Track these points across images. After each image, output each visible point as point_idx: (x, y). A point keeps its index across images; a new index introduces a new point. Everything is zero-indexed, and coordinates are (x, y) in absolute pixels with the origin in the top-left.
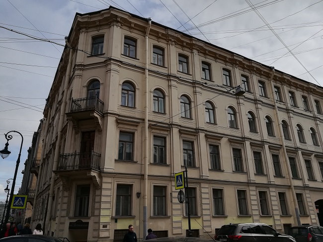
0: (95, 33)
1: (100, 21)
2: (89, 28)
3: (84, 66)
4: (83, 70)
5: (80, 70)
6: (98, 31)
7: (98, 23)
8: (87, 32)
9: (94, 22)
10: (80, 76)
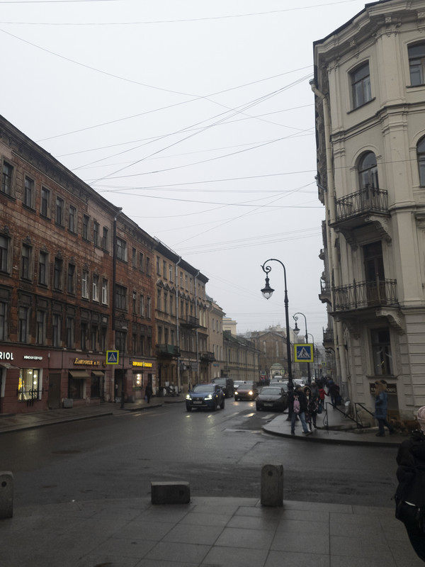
0: (353, 62)
1: (355, 37)
2: (341, 56)
3: (345, 132)
4: (344, 140)
5: (340, 141)
6: (356, 56)
7: (353, 44)
8: (339, 66)
9: (347, 43)
10: (341, 152)
